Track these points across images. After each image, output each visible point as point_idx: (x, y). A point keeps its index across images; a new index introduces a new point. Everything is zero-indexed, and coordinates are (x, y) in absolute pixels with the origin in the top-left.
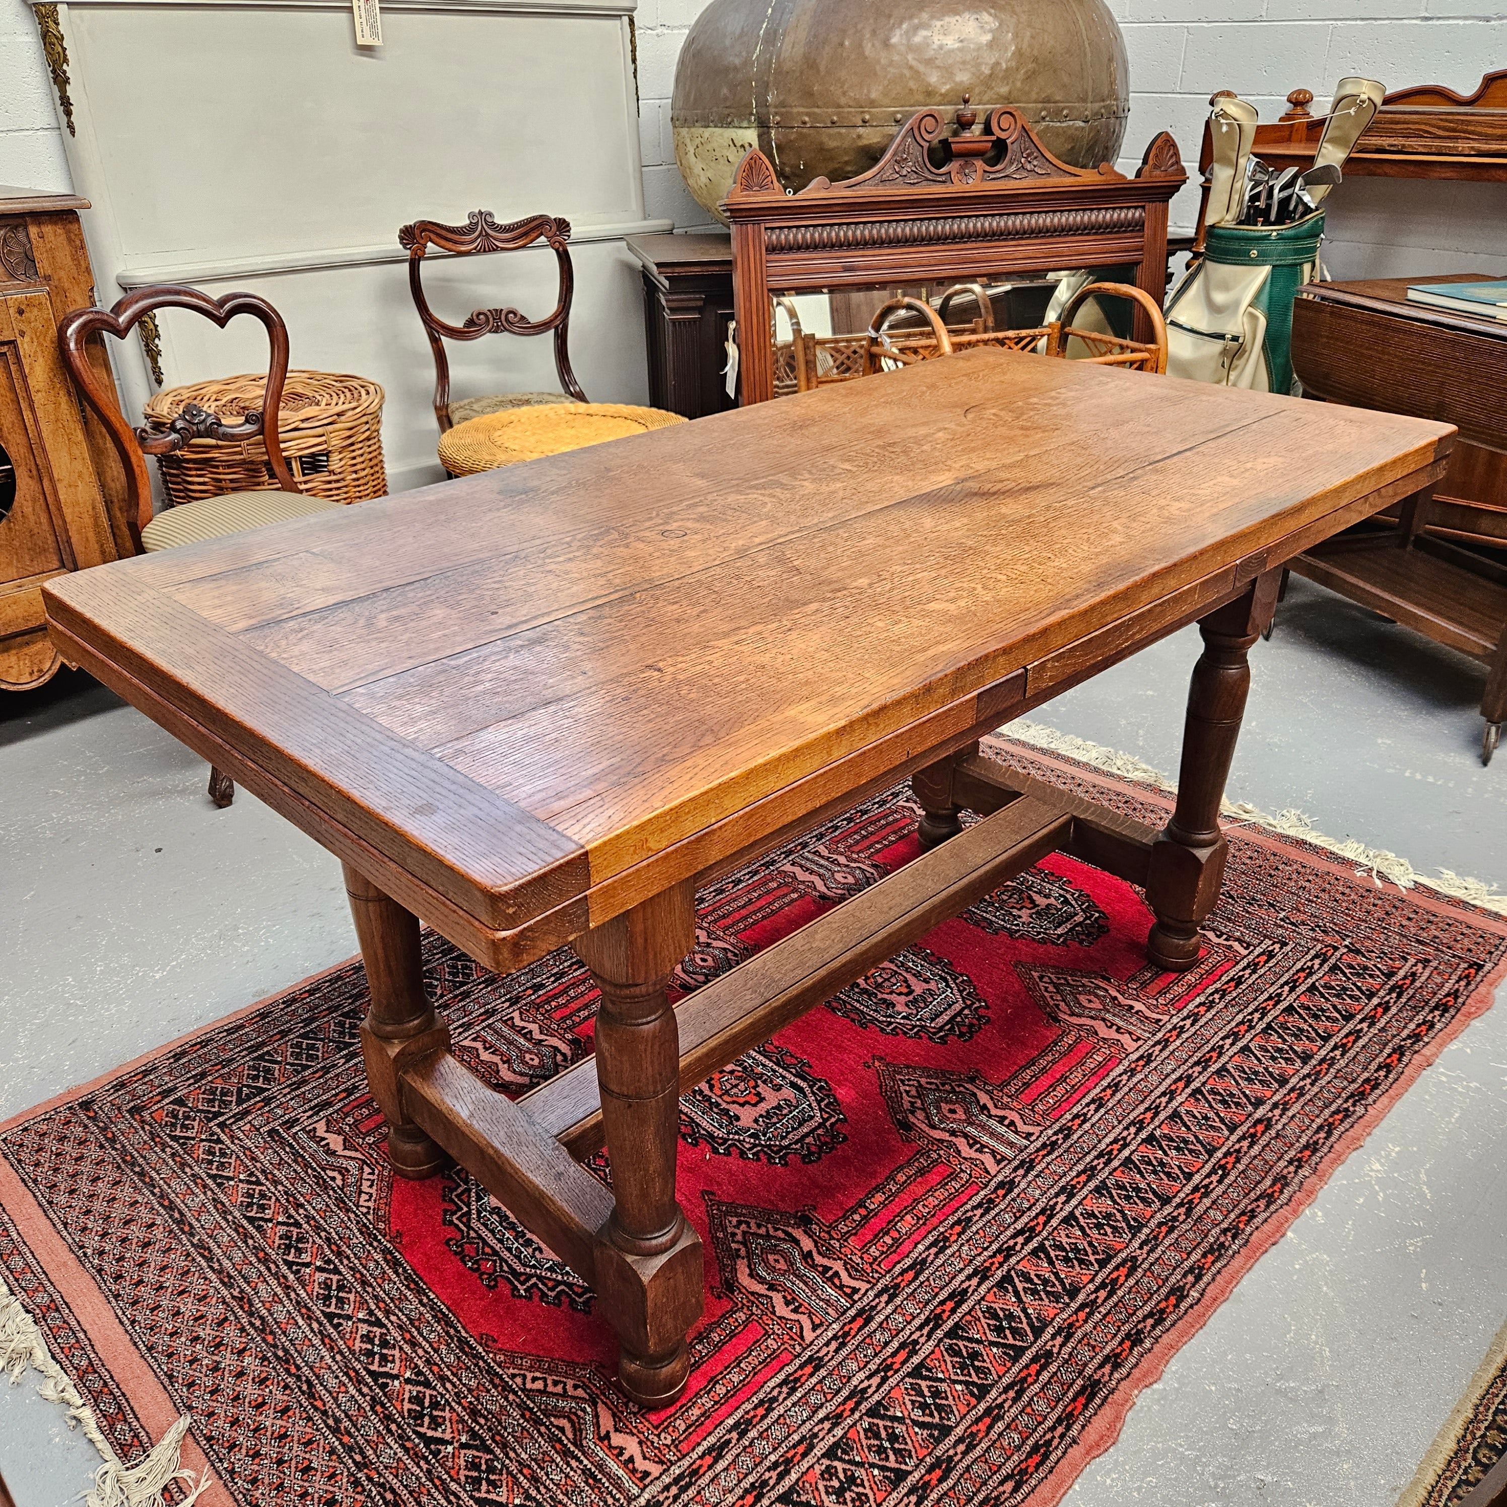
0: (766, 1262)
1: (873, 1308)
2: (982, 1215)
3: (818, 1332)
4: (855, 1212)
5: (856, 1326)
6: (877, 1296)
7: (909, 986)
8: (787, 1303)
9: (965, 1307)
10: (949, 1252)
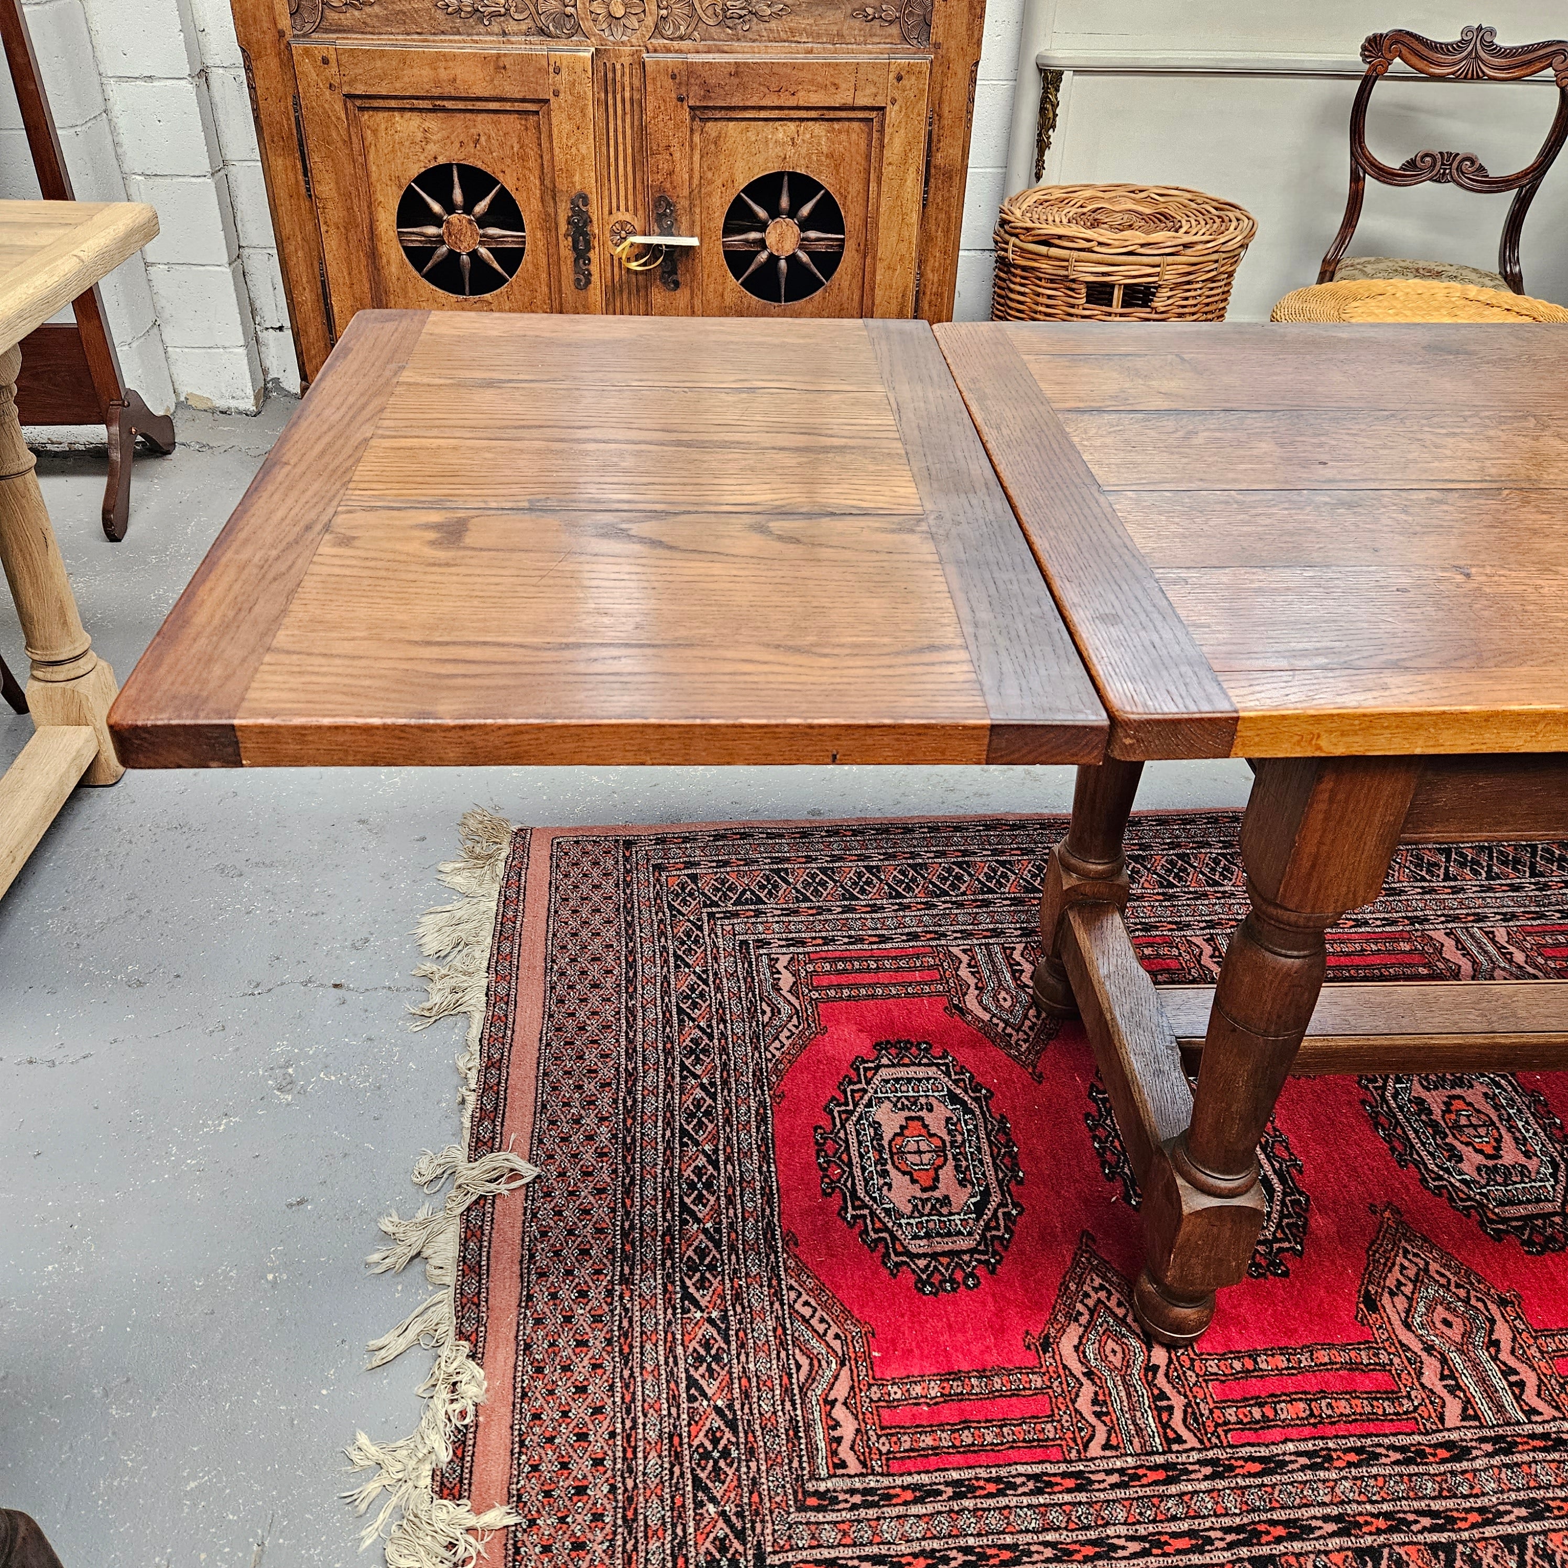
0: (1102, 1347)
1: (1187, 1472)
2: (1397, 1463)
3: (1108, 1453)
4: (1238, 1358)
5: (1152, 1476)
6: (1201, 1463)
7: (1498, 1149)
8: (1095, 1402)
9: (1297, 1546)
10: (1322, 1474)
